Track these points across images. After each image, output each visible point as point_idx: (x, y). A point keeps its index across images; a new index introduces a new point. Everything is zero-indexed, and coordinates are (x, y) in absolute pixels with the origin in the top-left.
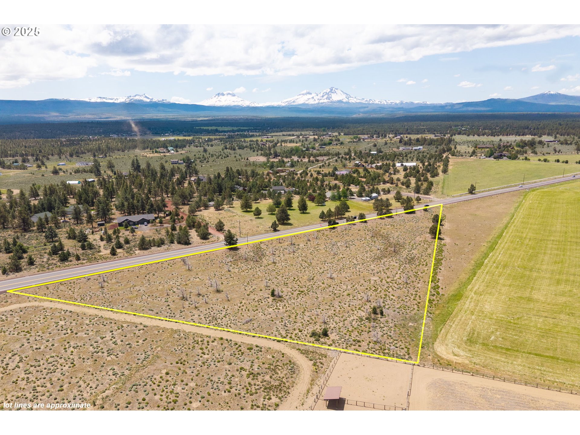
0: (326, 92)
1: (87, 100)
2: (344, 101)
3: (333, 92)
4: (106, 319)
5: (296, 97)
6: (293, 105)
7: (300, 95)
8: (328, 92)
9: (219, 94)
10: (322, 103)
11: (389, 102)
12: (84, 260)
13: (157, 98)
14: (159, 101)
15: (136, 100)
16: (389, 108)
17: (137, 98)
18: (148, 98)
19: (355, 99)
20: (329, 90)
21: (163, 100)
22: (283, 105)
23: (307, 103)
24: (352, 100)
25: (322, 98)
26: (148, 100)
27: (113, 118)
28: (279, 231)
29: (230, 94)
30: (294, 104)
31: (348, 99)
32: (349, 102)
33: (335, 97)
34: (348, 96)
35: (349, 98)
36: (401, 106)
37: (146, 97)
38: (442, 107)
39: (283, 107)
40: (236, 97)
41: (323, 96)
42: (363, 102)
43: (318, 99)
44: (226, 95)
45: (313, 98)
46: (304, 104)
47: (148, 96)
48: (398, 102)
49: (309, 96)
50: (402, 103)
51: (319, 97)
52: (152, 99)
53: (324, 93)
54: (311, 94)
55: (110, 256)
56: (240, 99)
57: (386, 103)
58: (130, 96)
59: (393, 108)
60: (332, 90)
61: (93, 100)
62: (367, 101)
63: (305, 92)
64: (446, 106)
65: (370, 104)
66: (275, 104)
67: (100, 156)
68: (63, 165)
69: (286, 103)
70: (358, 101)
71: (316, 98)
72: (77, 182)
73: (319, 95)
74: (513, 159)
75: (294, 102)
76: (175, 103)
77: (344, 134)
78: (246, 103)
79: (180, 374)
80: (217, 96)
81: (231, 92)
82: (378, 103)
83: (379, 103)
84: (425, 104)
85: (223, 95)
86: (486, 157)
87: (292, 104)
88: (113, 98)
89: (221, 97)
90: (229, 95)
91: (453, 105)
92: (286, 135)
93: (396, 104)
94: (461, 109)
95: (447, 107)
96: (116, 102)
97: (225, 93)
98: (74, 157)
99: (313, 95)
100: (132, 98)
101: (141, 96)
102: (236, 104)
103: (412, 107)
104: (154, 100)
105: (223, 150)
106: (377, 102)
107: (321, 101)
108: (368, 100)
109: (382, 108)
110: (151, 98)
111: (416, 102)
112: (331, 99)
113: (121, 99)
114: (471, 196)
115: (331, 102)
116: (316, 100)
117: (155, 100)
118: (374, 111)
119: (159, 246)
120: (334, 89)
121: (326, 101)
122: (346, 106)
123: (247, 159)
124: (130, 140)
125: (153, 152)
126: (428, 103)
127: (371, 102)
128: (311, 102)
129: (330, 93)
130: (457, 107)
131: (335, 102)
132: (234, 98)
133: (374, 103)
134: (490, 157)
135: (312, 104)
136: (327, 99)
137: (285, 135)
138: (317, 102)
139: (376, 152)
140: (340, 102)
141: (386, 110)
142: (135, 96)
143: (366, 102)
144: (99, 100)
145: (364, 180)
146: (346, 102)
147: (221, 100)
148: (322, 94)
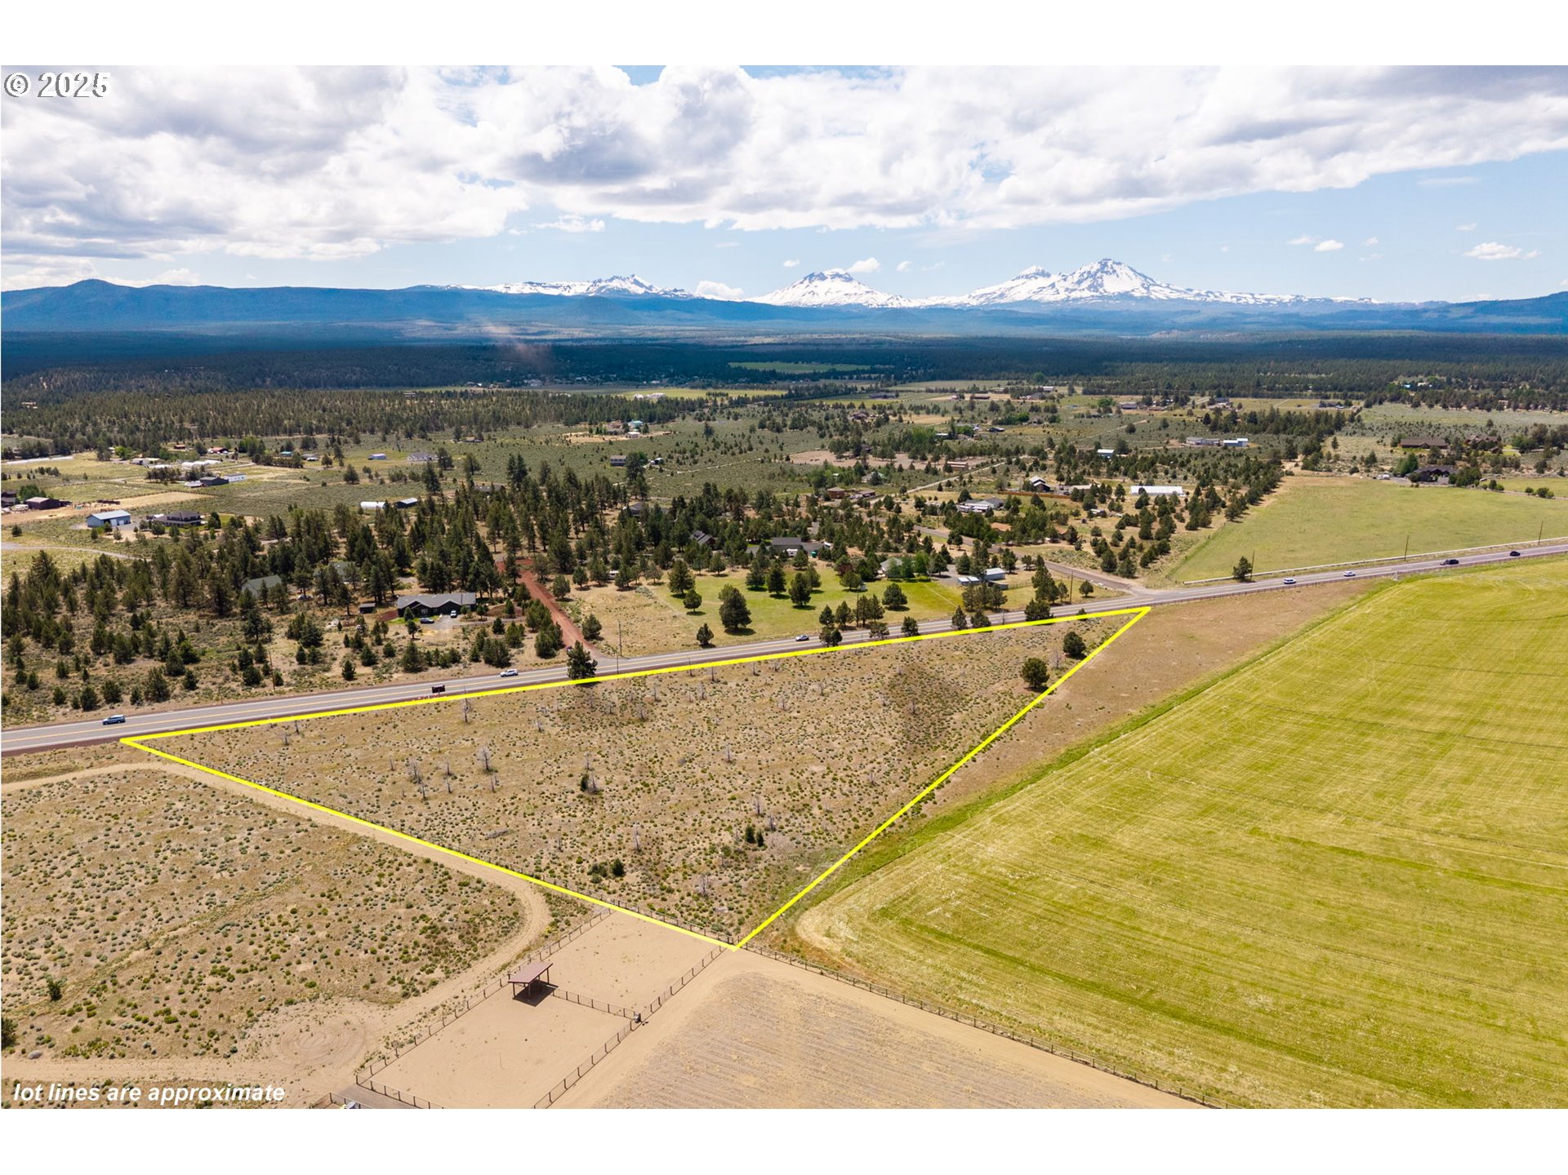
0: (1089, 272)
1: (500, 288)
2: (1137, 294)
3: (1107, 273)
4: (257, 805)
5: (1009, 284)
6: (999, 304)
7: (1018, 278)
8: (1093, 271)
9: (811, 276)
10: (1075, 300)
11: (1262, 299)
12: (289, 685)
13: (661, 285)
14: (666, 293)
15: (612, 291)
16: (1260, 314)
17: (616, 284)
18: (642, 285)
19: (1167, 291)
20: (1097, 266)
21: (676, 290)
22: (974, 303)
23: (1036, 298)
24: (1159, 293)
25: (1076, 287)
26: (641, 291)
27: (553, 333)
28: (713, 646)
29: (840, 276)
30: (1003, 301)
31: (1147, 289)
32: (1148, 298)
33: (1112, 285)
34: (1148, 282)
35: (1151, 288)
36: (1294, 310)
37: (636, 282)
38: (1414, 313)
39: (972, 310)
40: (855, 283)
41: (1079, 282)
42: (1189, 297)
43: (1067, 290)
44: (829, 280)
45: (1053, 285)
46: (1027, 302)
47: (641, 281)
48: (1287, 298)
49: (1042, 282)
50: (1298, 301)
51: (1068, 284)
52: (650, 288)
53: (1082, 275)
54: (1048, 275)
55: (342, 680)
56: (864, 289)
57: (1252, 301)
58: (600, 281)
59: (1271, 315)
60: (1105, 265)
61: (514, 290)
62: (1199, 295)
63: (1033, 270)
64: (1425, 311)
65: (1209, 303)
66: (952, 300)
67: (469, 439)
68: (379, 458)
69: (982, 299)
70: (1174, 296)
71: (1061, 286)
72: (381, 504)
73: (1070, 278)
74: (1459, 486)
75: (1002, 295)
76: (703, 299)
78: (880, 299)
79: (315, 914)
80: (807, 282)
81: (842, 272)
82: (1229, 300)
83: (1234, 300)
84: (1366, 304)
85: (822, 277)
86: (1395, 475)
87: (998, 301)
88: (559, 283)
89: (816, 282)
90: (838, 280)
91: (1446, 308)
93: (1280, 303)
94: (1470, 320)
95: (1427, 314)
96: (566, 293)
97: (826, 273)
98: (416, 438)
99: (1054, 278)
100: (603, 284)
101: (624, 280)
102: (852, 300)
103: (1326, 311)
104: (654, 291)
105: (752, 430)
106: (1227, 298)
107: (1074, 295)
108: (1203, 293)
109: (1237, 316)
110: (647, 285)
111: (1340, 299)
112: (1101, 290)
113: (579, 289)
114: (1244, 587)
115: (1102, 297)
116: (1061, 290)
117: (657, 289)
118: (1213, 324)
119: (445, 666)
120: (1110, 263)
121: (1086, 294)
122: (1143, 307)
123: (788, 459)
124: (554, 398)
125: (591, 431)
126: (1374, 301)
127: (1211, 298)
128: (1048, 296)
129: (1099, 274)
130: (1455, 314)
131: (1110, 298)
132: (849, 287)
133: (1217, 302)
134: (1403, 476)
135: (1049, 303)
136: (1089, 288)
138: (1063, 295)
139: (1111, 451)
140: (1126, 296)
141: (1248, 320)
142: (611, 280)
143: (1198, 299)
144: (527, 290)
146: (1142, 298)
147: (816, 290)
148: (1076, 278)
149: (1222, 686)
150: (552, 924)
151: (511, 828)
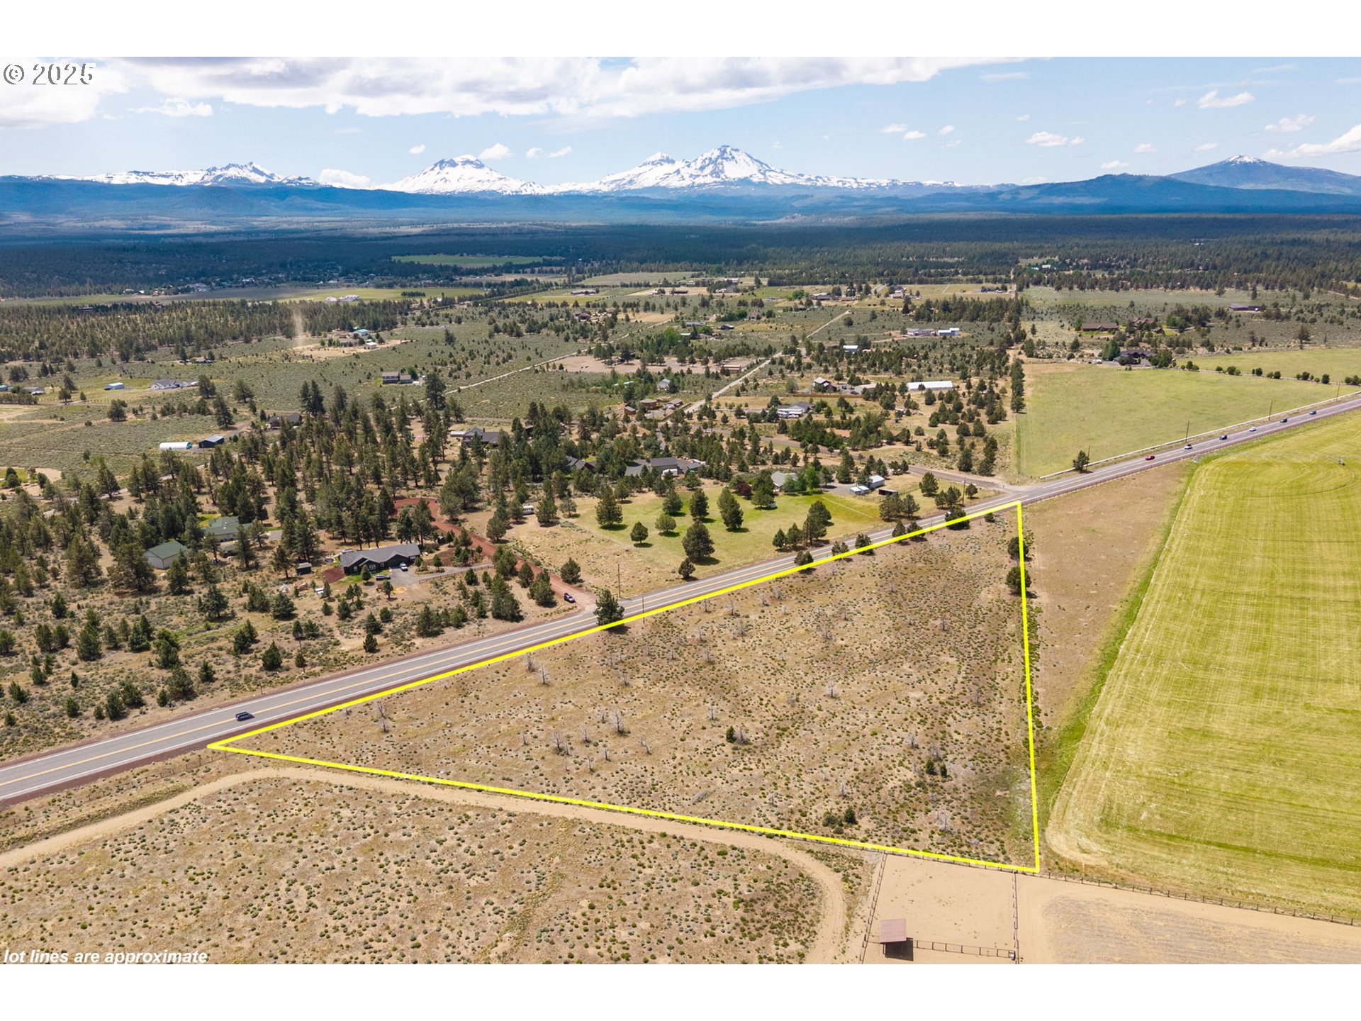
0: (710, 159)
1: (101, 178)
2: (755, 180)
3: (726, 159)
4: (429, 802)
5: (636, 170)
6: (629, 190)
7: (645, 164)
8: (714, 157)
9: (442, 162)
10: (700, 186)
11: (864, 183)
12: (313, 665)
13: (284, 173)
14: (290, 182)
15: (230, 179)
16: (865, 198)
17: (232, 172)
18: (262, 174)
19: (781, 176)
20: (717, 153)
21: (300, 179)
22: (605, 189)
23: (663, 184)
24: (775, 179)
25: (699, 173)
26: (262, 180)
28: (695, 579)
29: (471, 163)
30: (632, 187)
31: (764, 174)
32: (766, 183)
33: (735, 171)
34: (764, 168)
35: (767, 174)
36: (892, 193)
37: (255, 170)
38: (991, 195)
39: (605, 196)
40: (486, 170)
41: (702, 168)
42: (802, 182)
43: (691, 176)
44: (460, 167)
45: (678, 172)
46: (655, 188)
47: (261, 169)
48: (884, 182)
49: (668, 168)
50: (894, 185)
51: (692, 170)
52: (271, 176)
53: (704, 161)
54: (673, 162)
55: (363, 653)
56: (496, 175)
57: (855, 186)
58: (215, 169)
59: (874, 198)
60: (725, 152)
61: (117, 180)
62: (809, 179)
63: (657, 157)
64: (1001, 193)
65: (819, 187)
66: (585, 187)
67: (198, 359)
68: (118, 388)
69: (613, 185)
70: (789, 181)
71: (685, 172)
72: (184, 445)
73: (693, 164)
74: (1161, 367)
75: (631, 182)
76: (332, 188)
77: (770, 284)
78: (512, 186)
80: (437, 169)
81: (472, 158)
82: (836, 185)
83: (840, 184)
84: (950, 188)
85: (453, 164)
86: (1104, 359)
87: (627, 187)
88: (170, 172)
89: (447, 169)
90: (468, 166)
91: (1016, 190)
92: (631, 286)
93: (879, 186)
94: (1034, 202)
95: (1002, 196)
96: (178, 183)
97: (457, 160)
99: (679, 165)
100: (218, 173)
101: (241, 168)
102: (485, 187)
103: (918, 194)
104: (276, 180)
105: (491, 336)
106: (834, 182)
107: (698, 181)
108: (813, 178)
109: (845, 199)
110: (268, 173)
111: (928, 183)
112: (722, 176)
113: (193, 178)
114: (1079, 479)
115: (724, 183)
116: (686, 176)
117: (279, 177)
118: (824, 208)
119: (458, 626)
120: (728, 150)
121: (709, 180)
122: (760, 192)
123: (561, 367)
124: (254, 307)
125: (323, 344)
126: (957, 184)
127: (820, 183)
128: (674, 182)
129: (720, 160)
130: (1025, 195)
131: (731, 183)
132: (482, 174)
133: (826, 187)
134: (1111, 359)
135: (676, 189)
136: (711, 174)
137: (627, 286)
138: (688, 182)
139: (856, 347)
140: (746, 181)
141: (856, 203)
142: (227, 168)
143: (809, 184)
144: (133, 180)
145: (846, 433)
146: (760, 183)
147: (447, 177)
148: (699, 164)
149: (1159, 575)
150: (845, 879)
151: (704, 790)
